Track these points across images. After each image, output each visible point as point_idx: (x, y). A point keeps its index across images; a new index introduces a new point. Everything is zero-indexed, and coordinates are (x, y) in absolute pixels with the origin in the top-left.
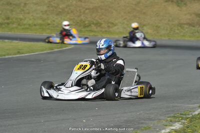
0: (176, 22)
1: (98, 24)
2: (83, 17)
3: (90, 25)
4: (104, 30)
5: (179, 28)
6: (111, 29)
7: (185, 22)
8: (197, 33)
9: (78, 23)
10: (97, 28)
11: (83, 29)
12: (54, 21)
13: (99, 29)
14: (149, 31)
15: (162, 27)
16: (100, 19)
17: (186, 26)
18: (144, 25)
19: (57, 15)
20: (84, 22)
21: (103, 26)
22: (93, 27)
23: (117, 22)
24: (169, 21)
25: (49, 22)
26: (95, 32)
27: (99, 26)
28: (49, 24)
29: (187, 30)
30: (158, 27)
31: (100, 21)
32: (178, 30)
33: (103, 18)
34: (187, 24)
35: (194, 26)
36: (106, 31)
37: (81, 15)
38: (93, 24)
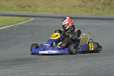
0: (72, 5)
1: (29, 6)
2: (21, 2)
3: (25, 7)
4: (33, 9)
5: (74, 8)
6: (37, 9)
7: (76, 5)
8: (83, 11)
9: (18, 6)
10: (29, 8)
11: (22, 9)
12: (5, 5)
13: (30, 9)
14: (58, 10)
15: (65, 8)
16: (31, 4)
17: (77, 7)
18: (55, 7)
19: (7, 1)
20: (22, 5)
21: (32, 7)
22: (27, 8)
23: (40, 5)
24: (68, 4)
25: (2, 5)
26: (28, 10)
27: (30, 7)
28: (2, 7)
29: (78, 9)
30: (62, 8)
31: (30, 4)
32: (73, 9)
33: (32, 3)
34: (78, 6)
35: (81, 7)
36: (34, 10)
37: (19, 2)
38: (27, 6)
